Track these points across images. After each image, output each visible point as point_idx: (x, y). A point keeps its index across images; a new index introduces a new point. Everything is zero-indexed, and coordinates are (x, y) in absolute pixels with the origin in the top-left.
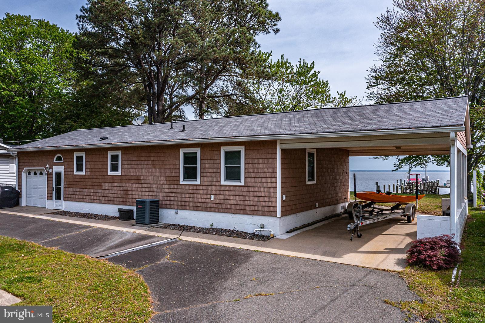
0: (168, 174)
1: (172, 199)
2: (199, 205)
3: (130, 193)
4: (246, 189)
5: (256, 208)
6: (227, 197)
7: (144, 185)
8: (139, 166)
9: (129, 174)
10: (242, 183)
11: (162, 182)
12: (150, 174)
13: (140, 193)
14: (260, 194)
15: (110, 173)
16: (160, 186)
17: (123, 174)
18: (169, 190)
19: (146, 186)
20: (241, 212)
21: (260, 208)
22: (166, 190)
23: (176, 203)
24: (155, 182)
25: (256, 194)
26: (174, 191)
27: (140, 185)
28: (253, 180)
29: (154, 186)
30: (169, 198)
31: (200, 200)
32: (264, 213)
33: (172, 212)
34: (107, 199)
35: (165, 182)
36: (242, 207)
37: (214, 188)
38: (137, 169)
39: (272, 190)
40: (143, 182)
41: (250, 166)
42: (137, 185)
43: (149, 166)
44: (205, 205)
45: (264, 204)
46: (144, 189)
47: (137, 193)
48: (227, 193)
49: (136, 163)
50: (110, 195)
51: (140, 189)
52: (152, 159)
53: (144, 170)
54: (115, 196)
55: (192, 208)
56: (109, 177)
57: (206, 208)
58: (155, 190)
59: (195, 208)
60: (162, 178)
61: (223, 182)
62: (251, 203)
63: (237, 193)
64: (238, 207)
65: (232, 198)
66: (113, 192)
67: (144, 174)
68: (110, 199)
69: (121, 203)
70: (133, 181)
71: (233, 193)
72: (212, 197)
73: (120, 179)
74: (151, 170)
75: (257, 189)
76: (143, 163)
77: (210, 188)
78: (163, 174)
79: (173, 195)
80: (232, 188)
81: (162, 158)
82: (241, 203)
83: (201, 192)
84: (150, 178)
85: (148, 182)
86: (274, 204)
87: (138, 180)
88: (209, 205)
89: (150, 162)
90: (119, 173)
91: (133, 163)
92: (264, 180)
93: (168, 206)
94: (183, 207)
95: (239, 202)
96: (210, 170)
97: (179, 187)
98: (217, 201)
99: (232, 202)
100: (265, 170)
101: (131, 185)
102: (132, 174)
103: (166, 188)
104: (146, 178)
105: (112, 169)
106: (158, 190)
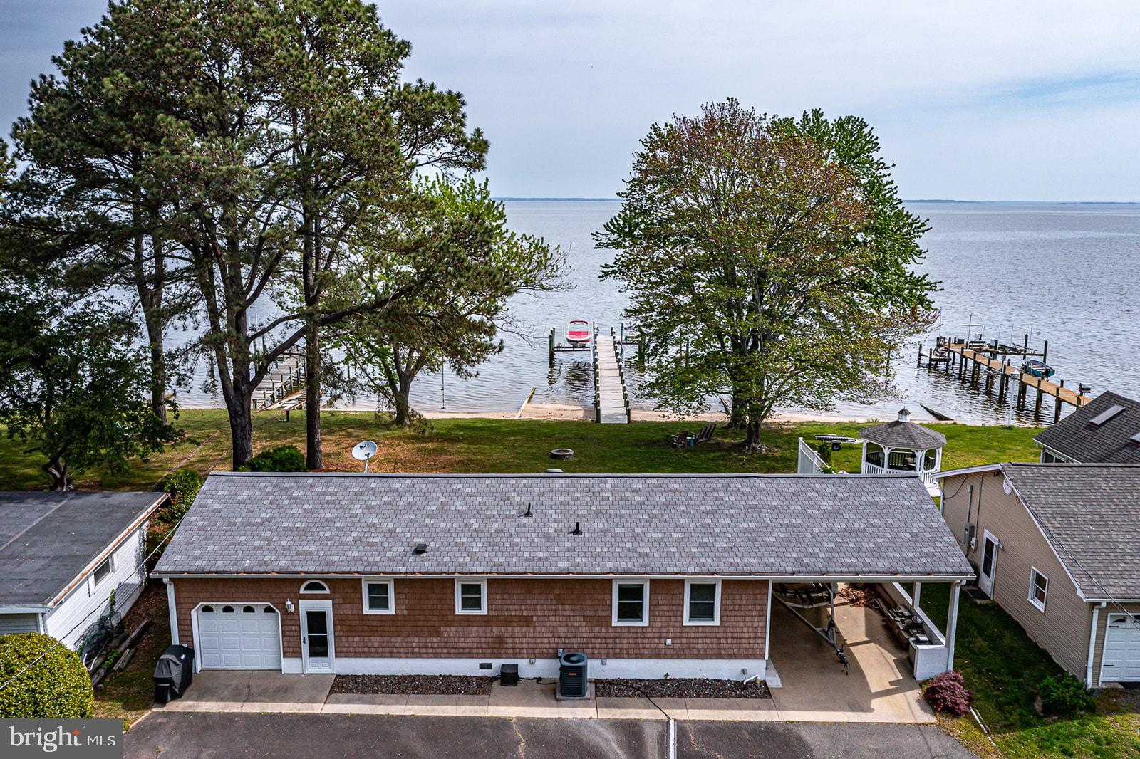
0: (587, 613)
1: (597, 646)
2: (646, 652)
3: (510, 640)
4: (721, 630)
5: (736, 651)
6: (694, 641)
7: (538, 629)
8: (529, 602)
9: (506, 613)
10: (717, 622)
11: (576, 624)
12: (551, 613)
13: (531, 640)
14: (742, 635)
15: (459, 611)
16: (573, 629)
17: (492, 613)
18: (592, 635)
19: (544, 629)
20: (715, 656)
21: (742, 651)
22: (585, 635)
23: (601, 651)
24: (563, 624)
25: (736, 635)
26: (602, 635)
27: (531, 629)
28: (732, 619)
29: (562, 629)
30: (590, 645)
31: (647, 646)
32: (746, 657)
33: (597, 663)
34: (453, 651)
35: (584, 624)
36: (716, 651)
37: (672, 630)
38: (523, 606)
39: (759, 630)
40: (537, 624)
41: (729, 602)
42: (524, 629)
43: (550, 602)
44: (657, 651)
45: (747, 646)
46: (539, 635)
47: (524, 640)
48: (693, 635)
49: (521, 597)
50: (461, 645)
51: (532, 635)
52: (556, 592)
53: (538, 608)
54: (475, 645)
55: (634, 656)
56: (457, 618)
57: (658, 655)
58: (563, 635)
59: (639, 655)
60: (578, 618)
61: (686, 622)
62: (730, 646)
63: (709, 635)
64: (708, 652)
65: (700, 641)
66: (470, 640)
67: (538, 613)
68: (461, 651)
69: (487, 655)
70: (514, 624)
71: (702, 635)
72: (669, 642)
73: (486, 620)
74: (553, 607)
75: (738, 630)
76: (537, 597)
77: (664, 630)
78: (578, 613)
79: (599, 640)
80: (700, 629)
82: (715, 646)
83: (651, 635)
84: (552, 618)
85: (548, 624)
86: (761, 646)
87: (527, 621)
88: (663, 651)
89: (552, 596)
90: (484, 611)
91: (515, 597)
92: (748, 619)
94: (617, 656)
95: (711, 646)
96: (665, 608)
97: (610, 630)
98: (677, 646)
99: (699, 646)
100: (751, 608)
101: (510, 629)
102: (513, 613)
103: (585, 631)
104: (543, 619)
105: (465, 605)
106: (569, 635)
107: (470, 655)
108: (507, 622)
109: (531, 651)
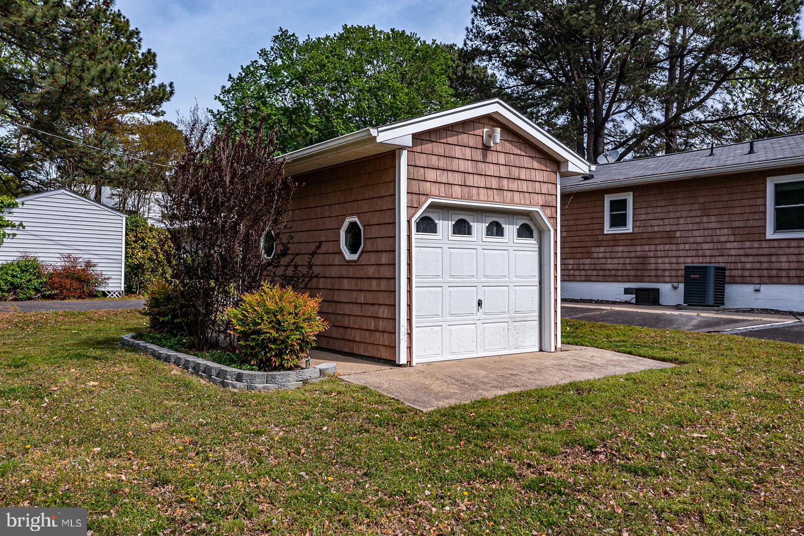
0: (735, 224)
1: (748, 266)
3: (652, 261)
7: (682, 247)
8: (672, 215)
9: (650, 230)
11: (723, 239)
12: (696, 227)
13: (674, 260)
15: (607, 230)
16: (719, 246)
17: (637, 230)
18: (741, 252)
19: (687, 247)
22: (733, 252)
23: (756, 273)
24: (709, 239)
26: (754, 251)
27: (674, 247)
29: (706, 246)
30: (739, 266)
33: (749, 289)
34: (601, 273)
35: (732, 238)
38: (667, 221)
40: (679, 241)
42: (667, 247)
43: (694, 213)
46: (681, 253)
47: (667, 260)
49: (665, 209)
50: (608, 267)
51: (674, 253)
52: (701, 200)
53: (682, 221)
54: (620, 267)
56: (605, 238)
58: (708, 253)
60: (725, 231)
66: (616, 261)
67: (682, 227)
68: (607, 273)
69: (632, 278)
70: (657, 241)
73: (630, 239)
74: (698, 220)
76: (680, 208)
78: (726, 225)
79: (750, 259)
81: (726, 198)
84: (697, 233)
85: (692, 240)
87: (669, 237)
89: (696, 206)
90: (629, 228)
91: (659, 210)
93: (738, 279)
94: (774, 280)
97: (764, 244)
101: (653, 247)
102: (656, 229)
103: (733, 248)
104: (686, 234)
105: (613, 224)
106: (715, 253)
107: (615, 279)
108: (649, 239)
109: (673, 273)
